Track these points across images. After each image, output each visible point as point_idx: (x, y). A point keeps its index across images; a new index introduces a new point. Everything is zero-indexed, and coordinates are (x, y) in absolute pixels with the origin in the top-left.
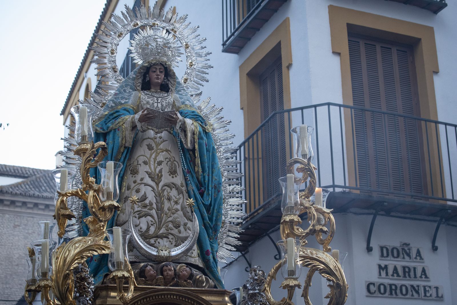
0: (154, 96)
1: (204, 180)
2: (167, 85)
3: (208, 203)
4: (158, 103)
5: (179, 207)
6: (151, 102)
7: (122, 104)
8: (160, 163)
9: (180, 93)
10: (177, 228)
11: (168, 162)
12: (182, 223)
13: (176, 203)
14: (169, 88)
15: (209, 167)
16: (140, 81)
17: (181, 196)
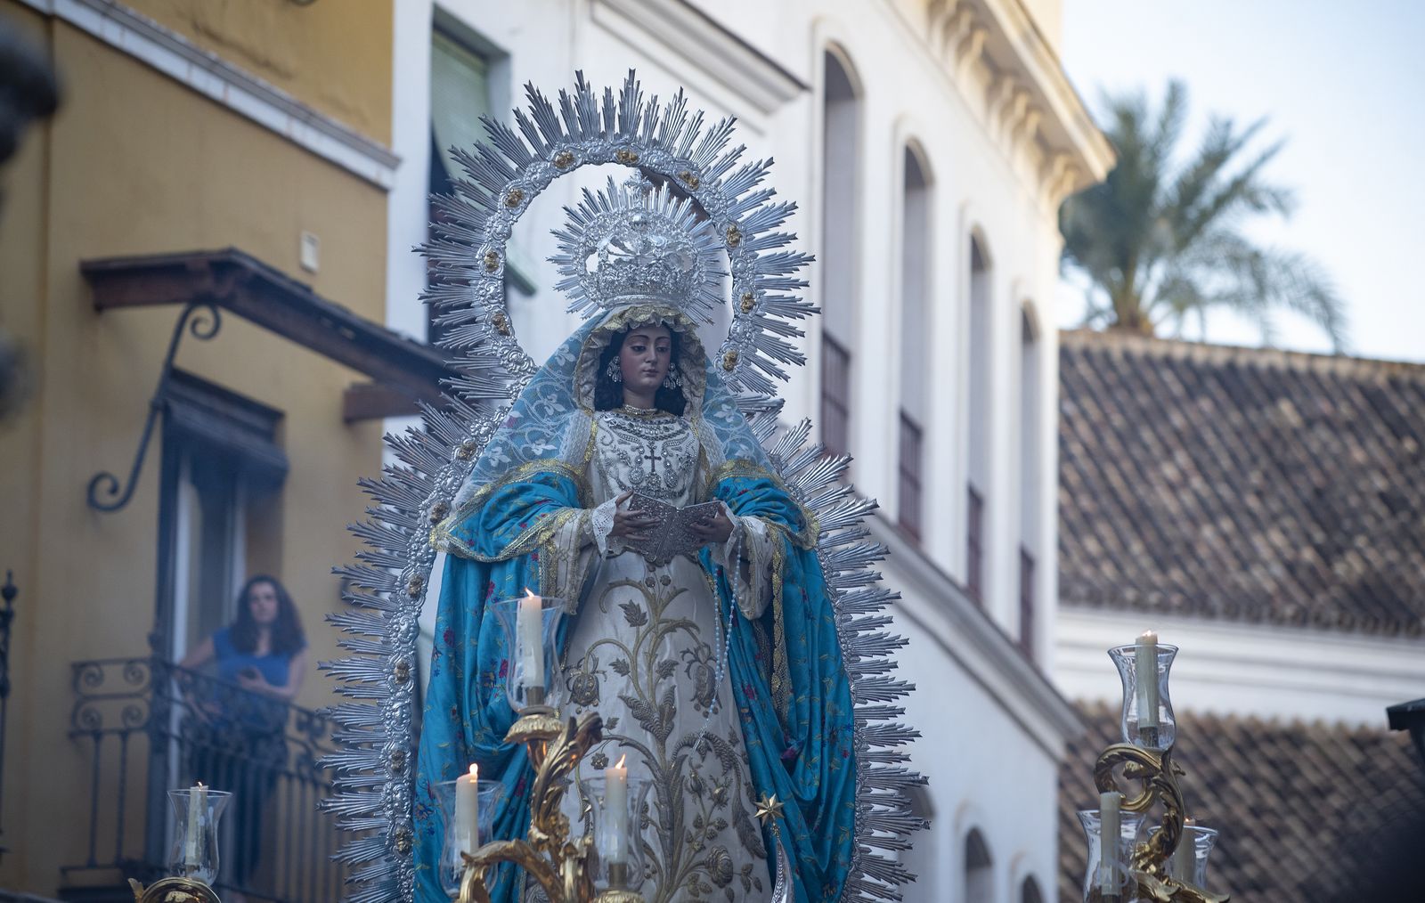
0: (639, 434)
1: (799, 718)
2: (679, 389)
3: (809, 795)
4: (653, 458)
5: (726, 814)
6: (633, 455)
7: (533, 457)
8: (667, 670)
9: (719, 414)
10: (721, 887)
11: (691, 663)
12: (737, 868)
13: (720, 801)
14: (685, 402)
15: (811, 672)
16: (591, 376)
17: (732, 775)
